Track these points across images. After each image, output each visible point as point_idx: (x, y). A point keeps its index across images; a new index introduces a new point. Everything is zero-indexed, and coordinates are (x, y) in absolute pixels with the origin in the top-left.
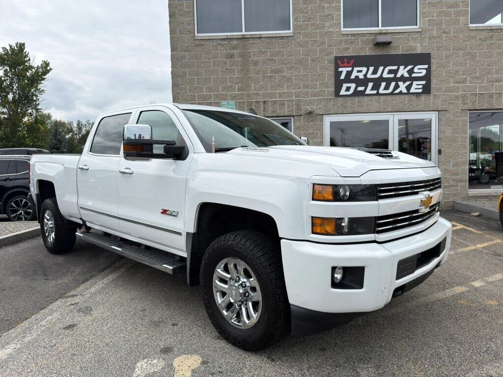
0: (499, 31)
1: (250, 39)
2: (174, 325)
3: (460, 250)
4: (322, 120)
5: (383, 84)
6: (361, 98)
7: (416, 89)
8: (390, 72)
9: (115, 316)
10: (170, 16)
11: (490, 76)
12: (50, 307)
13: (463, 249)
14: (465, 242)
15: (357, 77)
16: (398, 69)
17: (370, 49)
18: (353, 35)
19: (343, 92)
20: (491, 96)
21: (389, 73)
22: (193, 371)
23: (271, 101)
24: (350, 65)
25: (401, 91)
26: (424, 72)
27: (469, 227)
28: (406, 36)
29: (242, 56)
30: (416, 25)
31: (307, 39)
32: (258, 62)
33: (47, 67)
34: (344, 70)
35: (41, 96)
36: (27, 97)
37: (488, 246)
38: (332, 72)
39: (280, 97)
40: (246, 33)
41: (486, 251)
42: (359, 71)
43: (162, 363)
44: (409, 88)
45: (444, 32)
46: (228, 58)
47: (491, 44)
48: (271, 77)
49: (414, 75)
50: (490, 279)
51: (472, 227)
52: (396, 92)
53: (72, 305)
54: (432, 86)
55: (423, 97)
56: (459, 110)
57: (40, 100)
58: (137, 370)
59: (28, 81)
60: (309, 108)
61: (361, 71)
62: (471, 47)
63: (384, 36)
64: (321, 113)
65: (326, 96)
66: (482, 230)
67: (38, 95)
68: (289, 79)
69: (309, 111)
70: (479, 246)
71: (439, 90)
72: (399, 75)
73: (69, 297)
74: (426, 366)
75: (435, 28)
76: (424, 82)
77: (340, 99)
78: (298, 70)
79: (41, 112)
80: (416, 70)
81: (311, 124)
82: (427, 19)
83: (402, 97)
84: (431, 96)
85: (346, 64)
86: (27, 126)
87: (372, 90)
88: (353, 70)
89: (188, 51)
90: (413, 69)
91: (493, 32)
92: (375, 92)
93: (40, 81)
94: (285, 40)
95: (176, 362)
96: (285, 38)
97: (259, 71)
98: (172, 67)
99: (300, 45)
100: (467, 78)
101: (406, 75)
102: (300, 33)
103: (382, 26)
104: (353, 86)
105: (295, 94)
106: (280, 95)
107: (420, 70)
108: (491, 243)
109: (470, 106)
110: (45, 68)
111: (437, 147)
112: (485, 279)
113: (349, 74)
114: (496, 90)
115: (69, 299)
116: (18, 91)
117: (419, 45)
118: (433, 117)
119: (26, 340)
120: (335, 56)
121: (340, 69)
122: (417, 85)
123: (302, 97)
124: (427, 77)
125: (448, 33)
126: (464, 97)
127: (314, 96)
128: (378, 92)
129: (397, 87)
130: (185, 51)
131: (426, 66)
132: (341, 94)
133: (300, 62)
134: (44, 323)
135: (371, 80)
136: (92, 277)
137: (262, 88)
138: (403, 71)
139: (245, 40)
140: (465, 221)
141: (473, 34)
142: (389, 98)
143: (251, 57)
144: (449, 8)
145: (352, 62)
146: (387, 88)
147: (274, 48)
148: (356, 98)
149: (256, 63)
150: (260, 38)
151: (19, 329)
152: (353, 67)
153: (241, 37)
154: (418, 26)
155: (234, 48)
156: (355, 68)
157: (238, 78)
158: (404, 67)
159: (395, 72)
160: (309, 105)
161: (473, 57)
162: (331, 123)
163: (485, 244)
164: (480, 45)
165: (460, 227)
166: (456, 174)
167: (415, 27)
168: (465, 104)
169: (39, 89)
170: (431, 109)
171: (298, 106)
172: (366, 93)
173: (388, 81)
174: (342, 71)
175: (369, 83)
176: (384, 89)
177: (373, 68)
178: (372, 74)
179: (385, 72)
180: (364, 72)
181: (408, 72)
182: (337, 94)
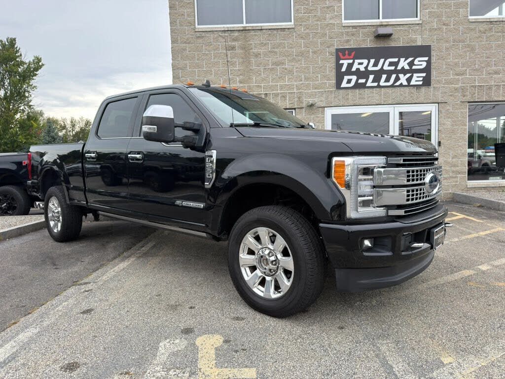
0: (498, 23)
1: (251, 31)
2: (191, 308)
3: (464, 238)
4: (323, 112)
5: (384, 77)
6: (362, 91)
7: (416, 81)
8: (391, 64)
9: (131, 301)
10: (170, 7)
11: (489, 68)
12: (65, 294)
13: (466, 237)
14: (468, 230)
15: (358, 69)
16: (399, 61)
17: (370, 41)
18: (354, 27)
19: (344, 84)
20: (490, 88)
21: (389, 66)
22: (216, 349)
23: (273, 94)
24: (352, 57)
25: (401, 84)
26: (424, 64)
27: (470, 216)
28: (406, 28)
29: (243, 48)
30: (417, 17)
31: (307, 31)
32: (259, 54)
33: (39, 63)
34: (345, 63)
35: (33, 92)
36: (19, 94)
37: (490, 234)
38: (333, 65)
39: (281, 89)
40: (247, 25)
41: (489, 238)
42: (360, 64)
43: (185, 343)
44: (409, 80)
45: (444, 24)
46: (229, 50)
47: (491, 36)
48: (272, 69)
49: (414, 67)
50: (496, 263)
51: (473, 217)
52: (396, 84)
53: (86, 291)
54: (432, 78)
55: (423, 89)
56: (459, 102)
57: (33, 96)
58: (160, 349)
59: (19, 77)
60: (311, 101)
61: (362, 64)
62: (470, 39)
63: (385, 28)
64: (322, 106)
65: (328, 88)
66: (483, 219)
67: (31, 91)
68: (290, 72)
69: (310, 104)
70: (482, 233)
71: (439, 82)
72: (399, 68)
73: (82, 284)
74: (444, 341)
75: (436, 20)
76: (424, 75)
77: (341, 91)
78: (300, 62)
79: (33, 108)
80: (416, 62)
81: (312, 116)
82: (427, 11)
83: (402, 89)
84: (431, 88)
85: (347, 56)
86: (20, 123)
88: (354, 62)
89: (189, 43)
90: (413, 61)
91: (492, 24)
92: (376, 84)
93: (33, 76)
94: (287, 32)
95: (199, 341)
96: (286, 30)
97: (261, 64)
98: (172, 59)
99: (301, 37)
100: (466, 70)
101: (407, 67)
102: (301, 25)
103: (383, 18)
104: (354, 78)
105: (297, 86)
106: (282, 87)
107: (420, 63)
108: (492, 231)
109: (469, 98)
110: (37, 65)
111: (437, 139)
112: (491, 263)
113: (350, 66)
114: (495, 82)
115: (83, 287)
116: (9, 87)
117: (419, 37)
118: (432, 109)
119: (45, 324)
120: (336, 47)
121: (341, 62)
122: (418, 77)
123: (303, 89)
124: (427, 70)
125: (448, 25)
126: (463, 89)
127: (316, 88)
128: (379, 84)
129: (397, 79)
130: (185, 43)
131: (426, 59)
132: (342, 86)
133: (302, 54)
134: (60, 308)
135: (372, 72)
136: (102, 266)
137: (263, 80)
138: (403, 64)
139: (246, 32)
140: (466, 211)
141: (473, 26)
142: (389, 90)
143: (252, 49)
145: (353, 53)
146: (387, 80)
147: (275, 40)
148: (357, 91)
149: (257, 55)
150: (261, 30)
151: (36, 314)
152: (354, 59)
153: (242, 29)
154: (418, 19)
155: (235, 40)
156: (356, 60)
157: (239, 70)
158: (404, 59)
159: (396, 64)
160: (310, 97)
161: (473, 49)
162: (333, 115)
163: (488, 232)
164: (479, 37)
165: (461, 216)
166: (455, 166)
167: (416, 19)
168: (464, 96)
169: (31, 85)
170: (432, 101)
171: (299, 98)
172: (367, 85)
173: (389, 73)
174: (343, 64)
175: (370, 76)
176: (385, 81)
177: (374, 60)
178: (373, 66)
179: (385, 64)
180: (365, 65)
181: (408, 64)
182: (338, 86)
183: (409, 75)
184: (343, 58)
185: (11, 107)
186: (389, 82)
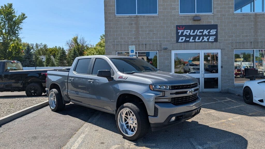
0: (247, 15)
1: (139, 17)
4: (171, 53)
5: (197, 38)
7: (211, 40)
8: (200, 32)
10: (105, 7)
11: (243, 35)
14: (230, 106)
15: (186, 34)
16: (204, 31)
18: (184, 16)
19: (180, 41)
21: (199, 33)
23: (149, 44)
24: (183, 29)
25: (205, 41)
26: (215, 33)
27: (233, 99)
28: (206, 17)
29: (136, 24)
30: (211, 12)
31: (164, 17)
32: (143, 27)
33: (24, 16)
34: (180, 31)
35: (20, 31)
36: (13, 31)
38: (175, 32)
40: (138, 14)
42: (187, 32)
44: (208, 39)
45: (223, 16)
46: (130, 25)
47: (244, 21)
48: (148, 34)
49: (210, 34)
50: (235, 118)
52: (202, 41)
54: (218, 38)
55: (215, 43)
56: (230, 49)
57: (20, 33)
61: (188, 32)
62: (235, 22)
63: (198, 17)
64: (170, 49)
65: (173, 42)
67: (19, 30)
68: (156, 35)
69: (165, 49)
70: (235, 107)
71: (221, 40)
72: (204, 34)
75: (219, 14)
76: (215, 37)
77: (178, 43)
78: (160, 31)
80: (211, 32)
81: (166, 54)
82: (216, 10)
83: (205, 43)
84: (218, 43)
85: (181, 29)
88: (184, 31)
90: (210, 31)
92: (194, 41)
96: (155, 17)
97: (143, 31)
98: (105, 29)
99: (161, 20)
100: (233, 35)
101: (207, 34)
102: (161, 15)
103: (197, 13)
104: (184, 38)
105: (159, 41)
106: (152, 41)
107: (213, 32)
108: (240, 106)
109: (234, 47)
111: (221, 65)
113: (182, 33)
114: (246, 40)
117: (212, 21)
118: (219, 51)
119: (85, 134)
120: (176, 25)
121: (179, 31)
122: (212, 38)
123: (162, 42)
124: (216, 35)
125: (225, 16)
126: (232, 43)
127: (167, 42)
129: (203, 39)
130: (111, 21)
131: (216, 30)
132: (179, 41)
133: (161, 27)
137: (144, 38)
138: (206, 32)
139: (137, 17)
140: (232, 97)
141: (236, 17)
142: (199, 44)
143: (140, 25)
144: (225, 5)
145: (184, 27)
146: (199, 39)
147: (150, 21)
148: (186, 43)
150: (144, 17)
153: (135, 16)
154: (212, 13)
155: (132, 21)
156: (185, 31)
157: (134, 34)
159: (202, 32)
160: (165, 46)
161: (236, 26)
162: (175, 54)
163: (237, 106)
164: (239, 21)
165: (229, 99)
166: (229, 77)
168: (232, 46)
169: (19, 28)
170: (218, 48)
171: (160, 46)
172: (190, 41)
173: (199, 36)
175: (191, 37)
177: (193, 30)
178: (193, 33)
179: (198, 32)
180: (189, 32)
181: (208, 32)
182: (177, 41)
183: (208, 37)
184: (179, 29)
185: (8, 38)
186: (199, 40)
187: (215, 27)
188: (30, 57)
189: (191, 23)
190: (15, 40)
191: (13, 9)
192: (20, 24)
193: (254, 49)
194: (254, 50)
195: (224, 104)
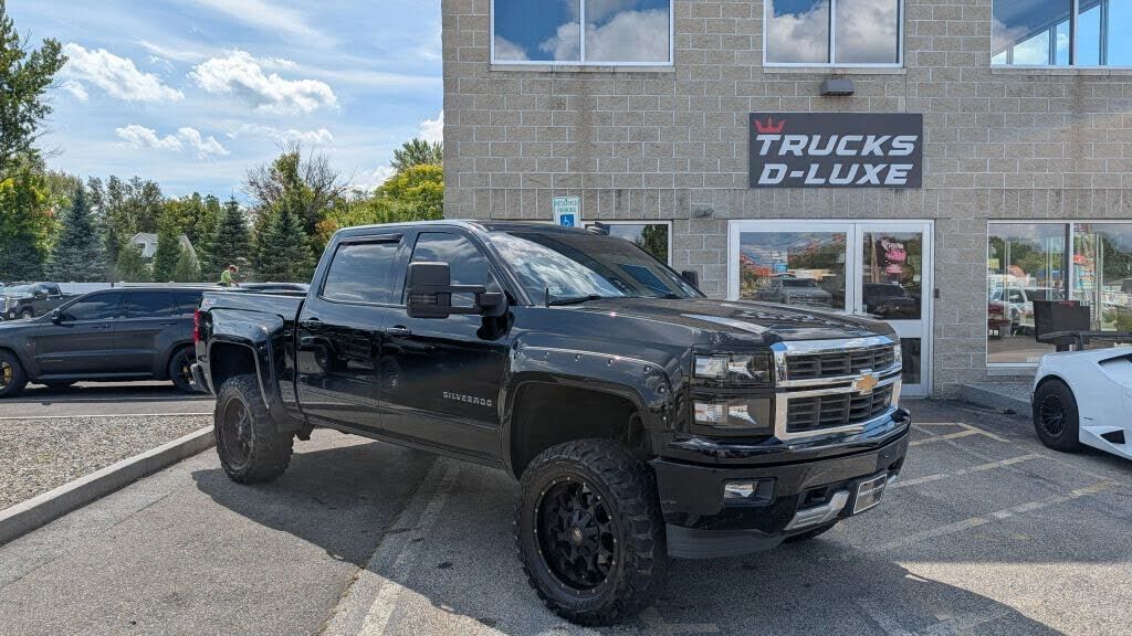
0: (1043, 79)
1: (595, 75)
3: (974, 469)
4: (725, 229)
5: (837, 168)
6: (798, 191)
7: (895, 178)
8: (849, 146)
10: (445, 24)
11: (1027, 159)
12: (386, 543)
13: (979, 468)
14: (984, 457)
15: (790, 153)
16: (864, 140)
17: (814, 102)
18: (783, 76)
19: (764, 179)
21: (847, 148)
23: (632, 191)
24: (778, 130)
25: (869, 182)
26: (910, 148)
27: (989, 431)
28: (877, 80)
29: (579, 105)
31: (699, 79)
32: (608, 118)
33: (55, 55)
34: (767, 140)
37: (1019, 463)
38: (744, 141)
39: (648, 183)
40: (589, 63)
41: (1016, 470)
42: (793, 143)
44: (882, 175)
45: (947, 78)
46: (552, 108)
47: (1030, 101)
48: (630, 147)
49: (891, 153)
50: (1021, 509)
51: (993, 432)
52: (859, 182)
53: (415, 541)
54: (924, 173)
55: (908, 193)
56: (972, 218)
57: (40, 130)
59: (10, 86)
60: (703, 205)
61: (797, 142)
62: (992, 105)
63: (840, 80)
64: (724, 216)
65: (733, 185)
66: (1009, 437)
67: (37, 120)
68: (666, 152)
69: (702, 212)
70: (1006, 462)
71: (937, 180)
72: (865, 152)
75: (931, 68)
76: (910, 167)
77: (758, 191)
78: (683, 136)
79: (36, 156)
80: (895, 144)
81: (705, 235)
82: (917, 52)
83: (870, 191)
84: (923, 192)
85: (770, 128)
87: (816, 177)
88: (782, 139)
89: (477, 92)
90: (891, 140)
91: (1032, 82)
92: (822, 181)
93: (39, 86)
94: (661, 80)
96: (659, 75)
97: (611, 135)
98: (445, 121)
99: (687, 90)
100: (985, 161)
101: (879, 152)
102: (687, 68)
103: (837, 61)
104: (783, 168)
105: (677, 179)
106: (649, 179)
107: (903, 145)
109: (990, 212)
110: (52, 57)
111: (932, 287)
112: (1012, 508)
113: (776, 146)
114: (1036, 183)
115: (403, 535)
117: (901, 99)
118: (925, 228)
120: (750, 112)
121: (760, 138)
122: (898, 171)
123: (689, 185)
124: (916, 158)
125: (953, 80)
126: (980, 195)
127: (712, 184)
128: (827, 182)
129: (861, 173)
130: (470, 90)
131: (914, 138)
132: (760, 182)
133: (687, 121)
134: (400, 562)
135: (816, 159)
136: (402, 505)
137: (615, 164)
138: (873, 145)
139: (586, 76)
140: (981, 422)
141: (998, 83)
142: (847, 193)
143: (595, 107)
144: (956, 34)
145: (782, 123)
147: (638, 94)
148: (789, 191)
149: (604, 119)
150: (615, 73)
152: (783, 133)
153: (578, 70)
154: (901, 65)
155: (561, 90)
156: (786, 137)
157: (570, 145)
158: (874, 137)
159: (859, 146)
160: (701, 199)
161: (998, 124)
162: (742, 234)
163: (1015, 460)
164: (1010, 102)
165: (973, 430)
166: (965, 335)
167: (894, 65)
168: (981, 208)
169: (36, 106)
170: (923, 215)
171: (681, 201)
172: (806, 182)
173: (846, 162)
174: (763, 141)
175: (813, 166)
176: (839, 177)
177: (819, 137)
178: (818, 148)
179: (840, 146)
180: (803, 145)
181: (881, 146)
182: (754, 183)
183: (883, 166)
184: (763, 130)
186: (845, 177)
187: (910, 124)
188: (84, 239)
189: (812, 105)
190: (17, 163)
191: (8, 24)
192: (42, 89)
193: (1067, 222)
194: (1068, 226)
195: (956, 449)
